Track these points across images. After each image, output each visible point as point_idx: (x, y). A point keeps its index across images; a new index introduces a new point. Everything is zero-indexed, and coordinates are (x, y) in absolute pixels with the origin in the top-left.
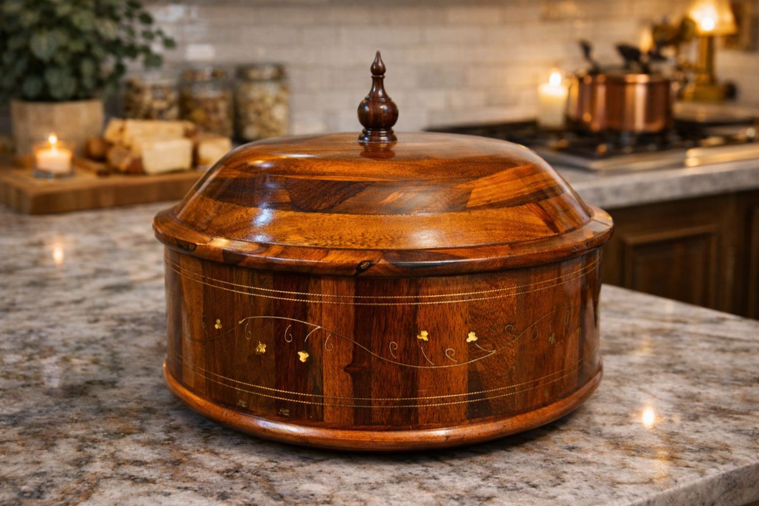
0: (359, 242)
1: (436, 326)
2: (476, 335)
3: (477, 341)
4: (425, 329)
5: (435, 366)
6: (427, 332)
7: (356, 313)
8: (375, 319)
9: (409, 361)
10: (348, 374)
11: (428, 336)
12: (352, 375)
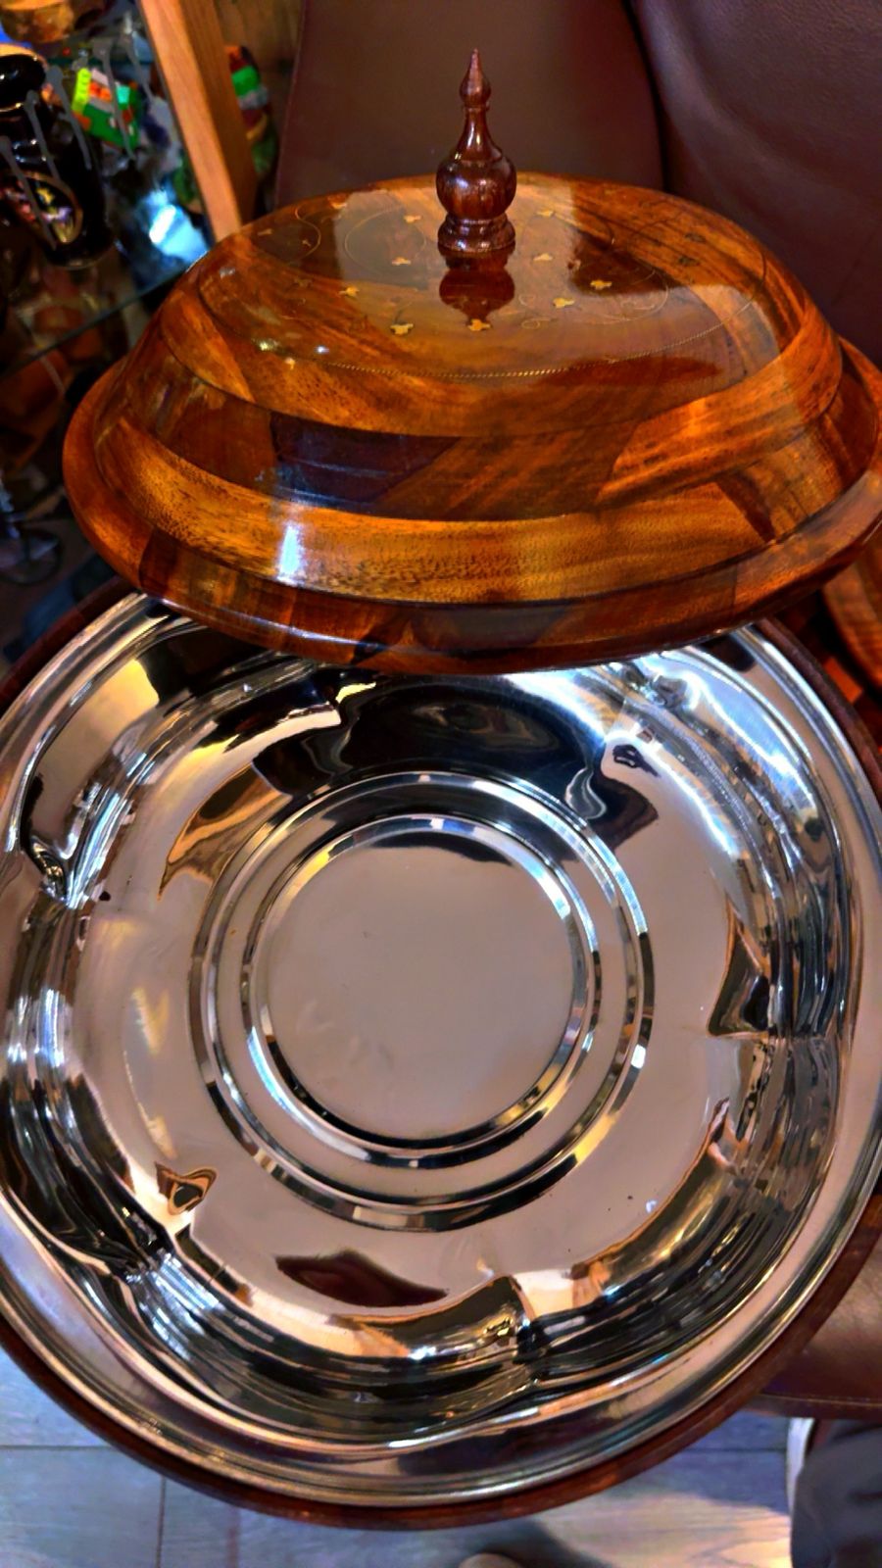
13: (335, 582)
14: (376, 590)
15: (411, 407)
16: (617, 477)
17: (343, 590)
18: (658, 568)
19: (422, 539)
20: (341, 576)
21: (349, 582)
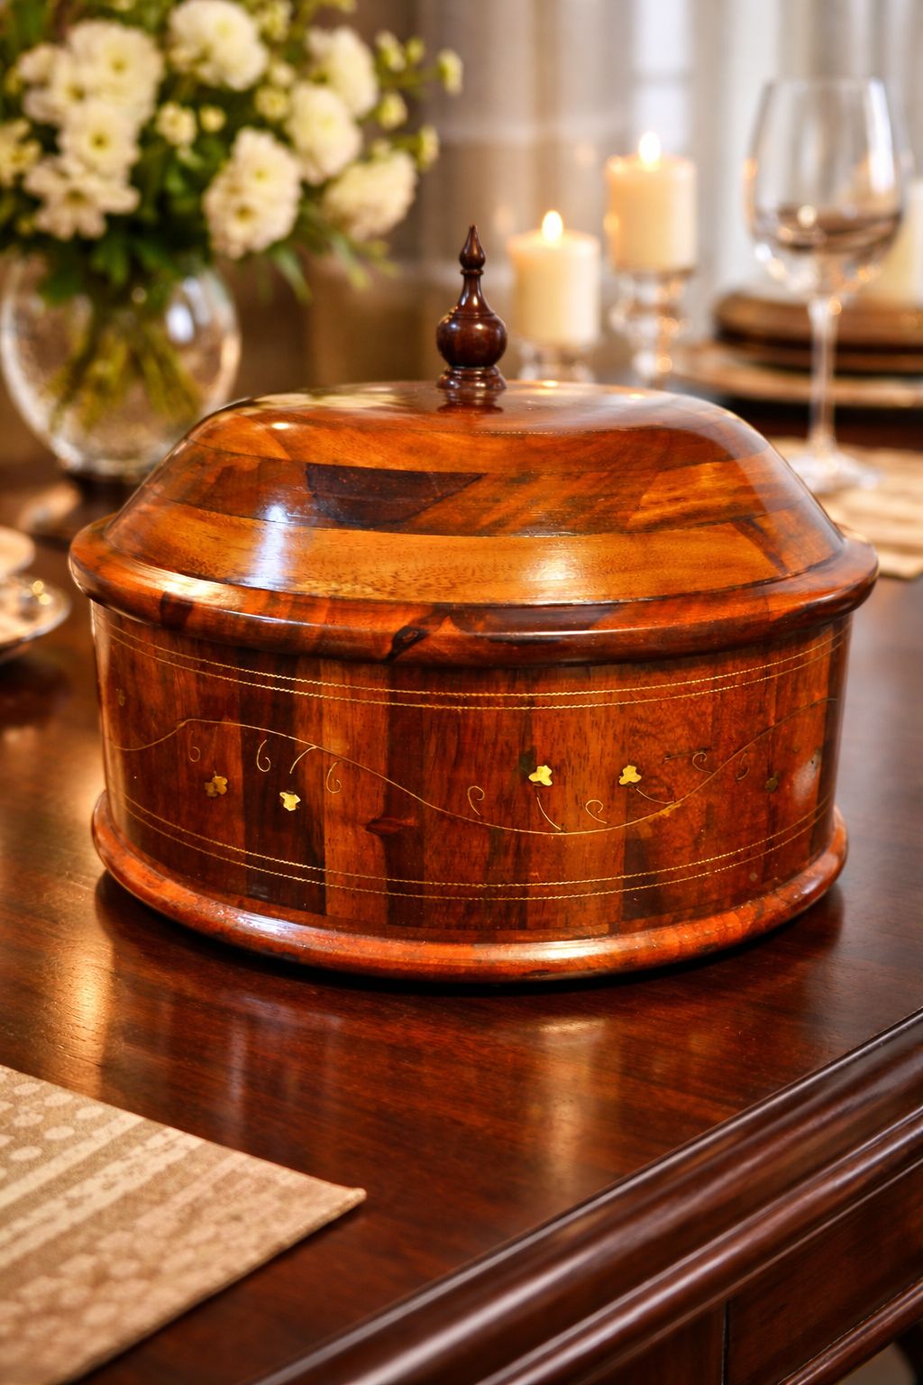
0: (388, 589)
1: (564, 756)
2: (638, 772)
3: (639, 783)
4: (546, 763)
5: (562, 831)
6: (550, 767)
7: (391, 726)
8: (434, 740)
9: (509, 819)
10: (376, 837)
11: (551, 777)
12: (385, 837)
13: (369, 590)
14: (412, 594)
15: (440, 452)
16: (645, 509)
17: (378, 596)
18: (694, 582)
19: (456, 551)
20: (375, 585)
21: (384, 589)
